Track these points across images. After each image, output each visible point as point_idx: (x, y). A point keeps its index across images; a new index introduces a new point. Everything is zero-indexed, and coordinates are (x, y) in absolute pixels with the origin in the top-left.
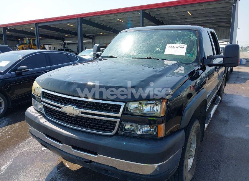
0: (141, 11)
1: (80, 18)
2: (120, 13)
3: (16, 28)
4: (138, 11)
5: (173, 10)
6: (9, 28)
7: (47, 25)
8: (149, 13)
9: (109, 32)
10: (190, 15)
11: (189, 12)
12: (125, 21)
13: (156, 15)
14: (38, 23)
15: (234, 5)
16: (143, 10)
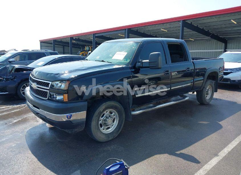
1: (128, 29)
2: (163, 24)
3: (80, 38)
6: (74, 38)
7: (103, 36)
8: (191, 23)
12: (169, 31)
13: (200, 24)
14: (95, 34)
16: (183, 21)
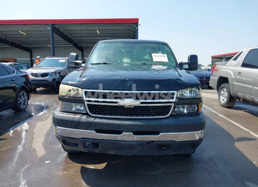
0: (51, 25)
4: (46, 25)
5: (83, 27)
8: (58, 28)
9: (5, 45)
10: (99, 33)
11: (97, 31)
12: (28, 34)
13: (65, 30)
15: (137, 28)
16: (52, 25)
